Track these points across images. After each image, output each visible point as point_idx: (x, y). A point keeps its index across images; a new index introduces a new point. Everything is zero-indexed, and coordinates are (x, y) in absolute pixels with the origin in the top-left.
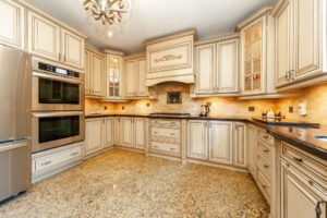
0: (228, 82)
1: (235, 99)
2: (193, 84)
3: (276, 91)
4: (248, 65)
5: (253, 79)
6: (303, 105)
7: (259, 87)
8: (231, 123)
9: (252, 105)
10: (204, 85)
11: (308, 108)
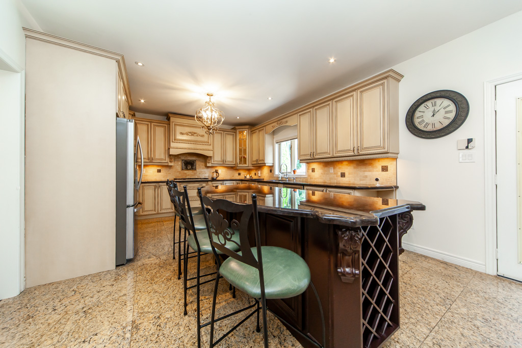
0: (230, 158)
1: (233, 168)
2: (211, 157)
3: (252, 166)
4: (240, 150)
5: (243, 160)
6: (259, 172)
7: (245, 163)
8: (234, 182)
9: (240, 172)
10: (217, 158)
11: (261, 174)
